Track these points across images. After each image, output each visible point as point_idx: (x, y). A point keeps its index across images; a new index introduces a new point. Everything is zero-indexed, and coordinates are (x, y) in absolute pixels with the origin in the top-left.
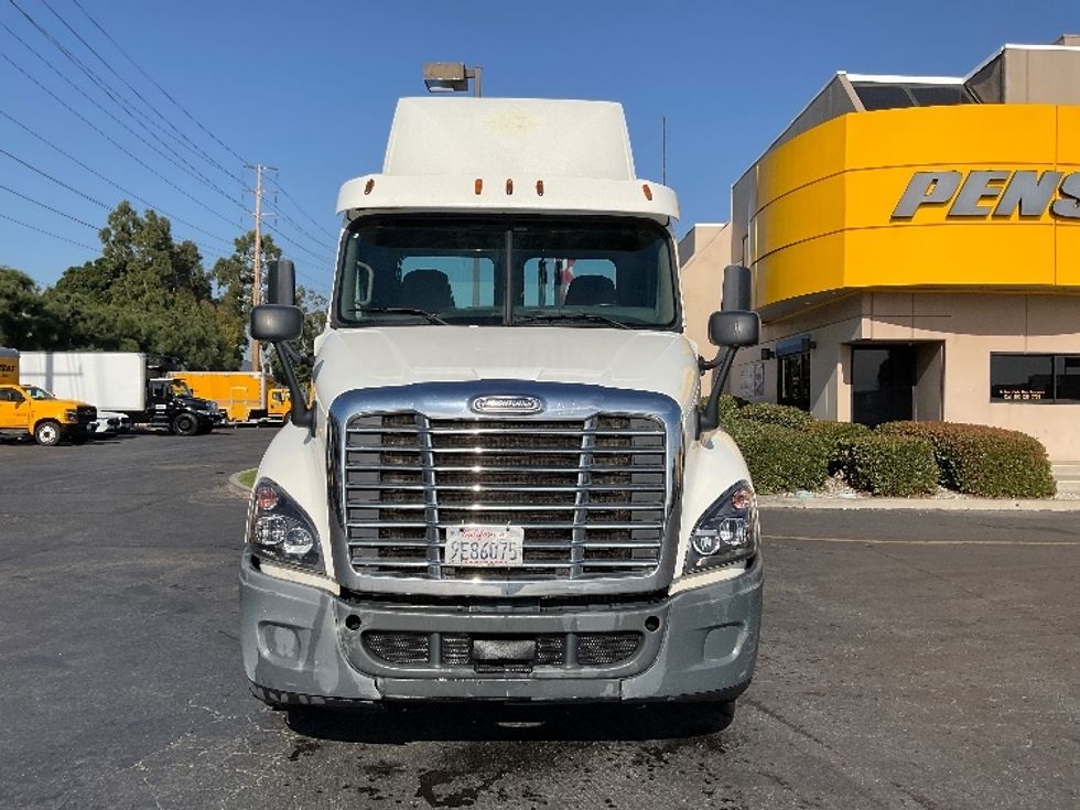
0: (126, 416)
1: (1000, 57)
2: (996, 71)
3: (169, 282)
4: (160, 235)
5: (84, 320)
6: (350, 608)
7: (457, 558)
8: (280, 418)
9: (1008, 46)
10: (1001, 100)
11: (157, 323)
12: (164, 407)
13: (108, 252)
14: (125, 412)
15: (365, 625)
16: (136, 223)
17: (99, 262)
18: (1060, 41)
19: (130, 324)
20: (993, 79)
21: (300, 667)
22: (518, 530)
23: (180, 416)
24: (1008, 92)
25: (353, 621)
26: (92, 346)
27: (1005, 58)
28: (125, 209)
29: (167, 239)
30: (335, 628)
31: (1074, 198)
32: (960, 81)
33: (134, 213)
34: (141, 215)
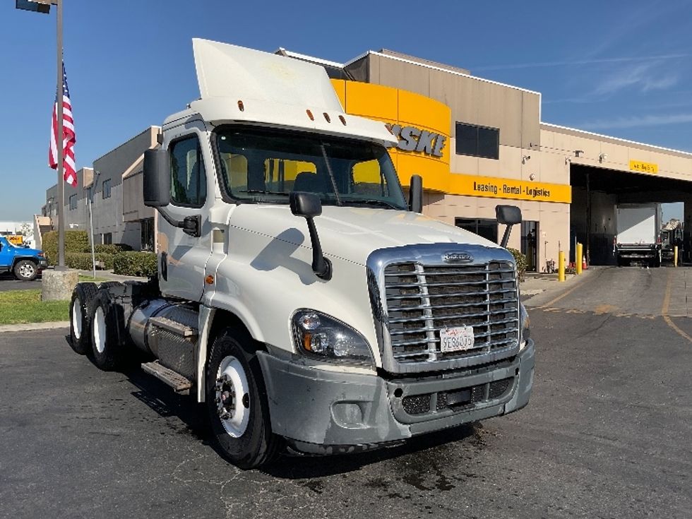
1: (367, 57)
2: (364, 64)
6: (396, 385)
7: (447, 348)
9: (371, 52)
10: (367, 81)
15: (405, 393)
18: (381, 51)
20: (362, 69)
21: (365, 426)
22: (471, 328)
24: (371, 78)
25: (398, 393)
27: (369, 58)
30: (387, 398)
31: (405, 140)
32: (341, 66)
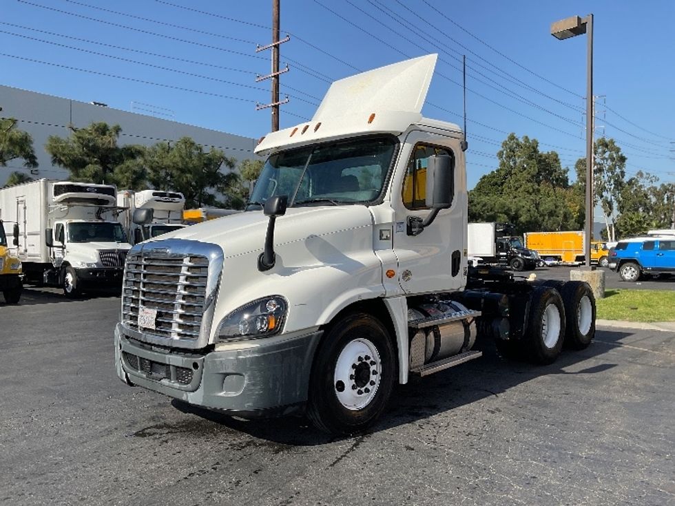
0: (481, 259)
3: (536, 178)
4: (532, 150)
5: (475, 205)
8: (597, 261)
11: (523, 203)
12: (505, 254)
13: (503, 164)
14: (481, 257)
16: (518, 144)
17: (498, 171)
19: (503, 206)
23: (514, 259)
26: (480, 220)
28: (512, 138)
29: (536, 151)
33: (517, 139)
34: (521, 140)
